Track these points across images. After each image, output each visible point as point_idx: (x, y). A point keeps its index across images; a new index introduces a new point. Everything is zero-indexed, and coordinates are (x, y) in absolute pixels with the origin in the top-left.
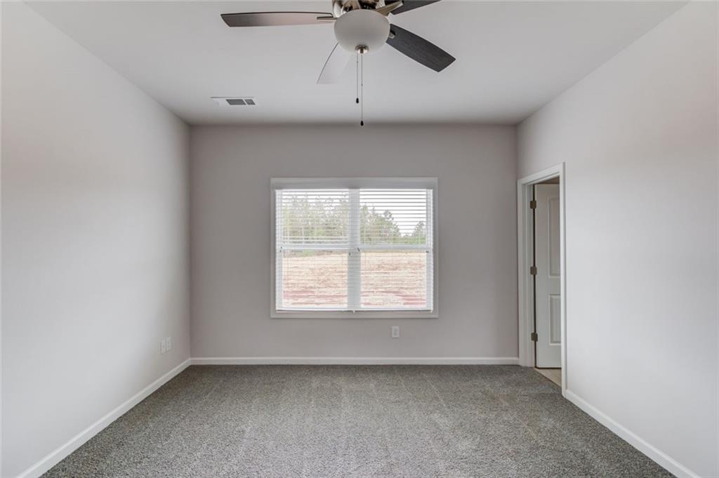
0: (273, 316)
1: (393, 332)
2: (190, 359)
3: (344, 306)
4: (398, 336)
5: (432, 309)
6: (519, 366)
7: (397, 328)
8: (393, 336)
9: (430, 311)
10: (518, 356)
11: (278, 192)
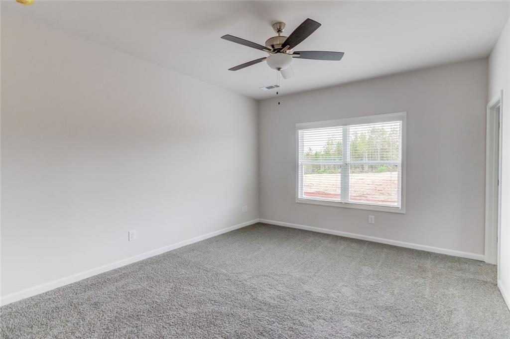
0: (296, 202)
1: (370, 220)
2: (259, 219)
3: (338, 200)
4: (373, 222)
5: (400, 207)
6: (484, 262)
7: (373, 217)
8: (370, 222)
9: (399, 208)
10: (484, 254)
11: (300, 131)
